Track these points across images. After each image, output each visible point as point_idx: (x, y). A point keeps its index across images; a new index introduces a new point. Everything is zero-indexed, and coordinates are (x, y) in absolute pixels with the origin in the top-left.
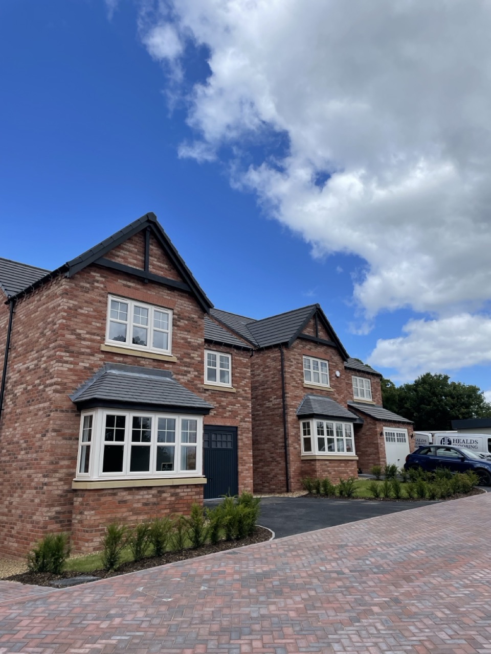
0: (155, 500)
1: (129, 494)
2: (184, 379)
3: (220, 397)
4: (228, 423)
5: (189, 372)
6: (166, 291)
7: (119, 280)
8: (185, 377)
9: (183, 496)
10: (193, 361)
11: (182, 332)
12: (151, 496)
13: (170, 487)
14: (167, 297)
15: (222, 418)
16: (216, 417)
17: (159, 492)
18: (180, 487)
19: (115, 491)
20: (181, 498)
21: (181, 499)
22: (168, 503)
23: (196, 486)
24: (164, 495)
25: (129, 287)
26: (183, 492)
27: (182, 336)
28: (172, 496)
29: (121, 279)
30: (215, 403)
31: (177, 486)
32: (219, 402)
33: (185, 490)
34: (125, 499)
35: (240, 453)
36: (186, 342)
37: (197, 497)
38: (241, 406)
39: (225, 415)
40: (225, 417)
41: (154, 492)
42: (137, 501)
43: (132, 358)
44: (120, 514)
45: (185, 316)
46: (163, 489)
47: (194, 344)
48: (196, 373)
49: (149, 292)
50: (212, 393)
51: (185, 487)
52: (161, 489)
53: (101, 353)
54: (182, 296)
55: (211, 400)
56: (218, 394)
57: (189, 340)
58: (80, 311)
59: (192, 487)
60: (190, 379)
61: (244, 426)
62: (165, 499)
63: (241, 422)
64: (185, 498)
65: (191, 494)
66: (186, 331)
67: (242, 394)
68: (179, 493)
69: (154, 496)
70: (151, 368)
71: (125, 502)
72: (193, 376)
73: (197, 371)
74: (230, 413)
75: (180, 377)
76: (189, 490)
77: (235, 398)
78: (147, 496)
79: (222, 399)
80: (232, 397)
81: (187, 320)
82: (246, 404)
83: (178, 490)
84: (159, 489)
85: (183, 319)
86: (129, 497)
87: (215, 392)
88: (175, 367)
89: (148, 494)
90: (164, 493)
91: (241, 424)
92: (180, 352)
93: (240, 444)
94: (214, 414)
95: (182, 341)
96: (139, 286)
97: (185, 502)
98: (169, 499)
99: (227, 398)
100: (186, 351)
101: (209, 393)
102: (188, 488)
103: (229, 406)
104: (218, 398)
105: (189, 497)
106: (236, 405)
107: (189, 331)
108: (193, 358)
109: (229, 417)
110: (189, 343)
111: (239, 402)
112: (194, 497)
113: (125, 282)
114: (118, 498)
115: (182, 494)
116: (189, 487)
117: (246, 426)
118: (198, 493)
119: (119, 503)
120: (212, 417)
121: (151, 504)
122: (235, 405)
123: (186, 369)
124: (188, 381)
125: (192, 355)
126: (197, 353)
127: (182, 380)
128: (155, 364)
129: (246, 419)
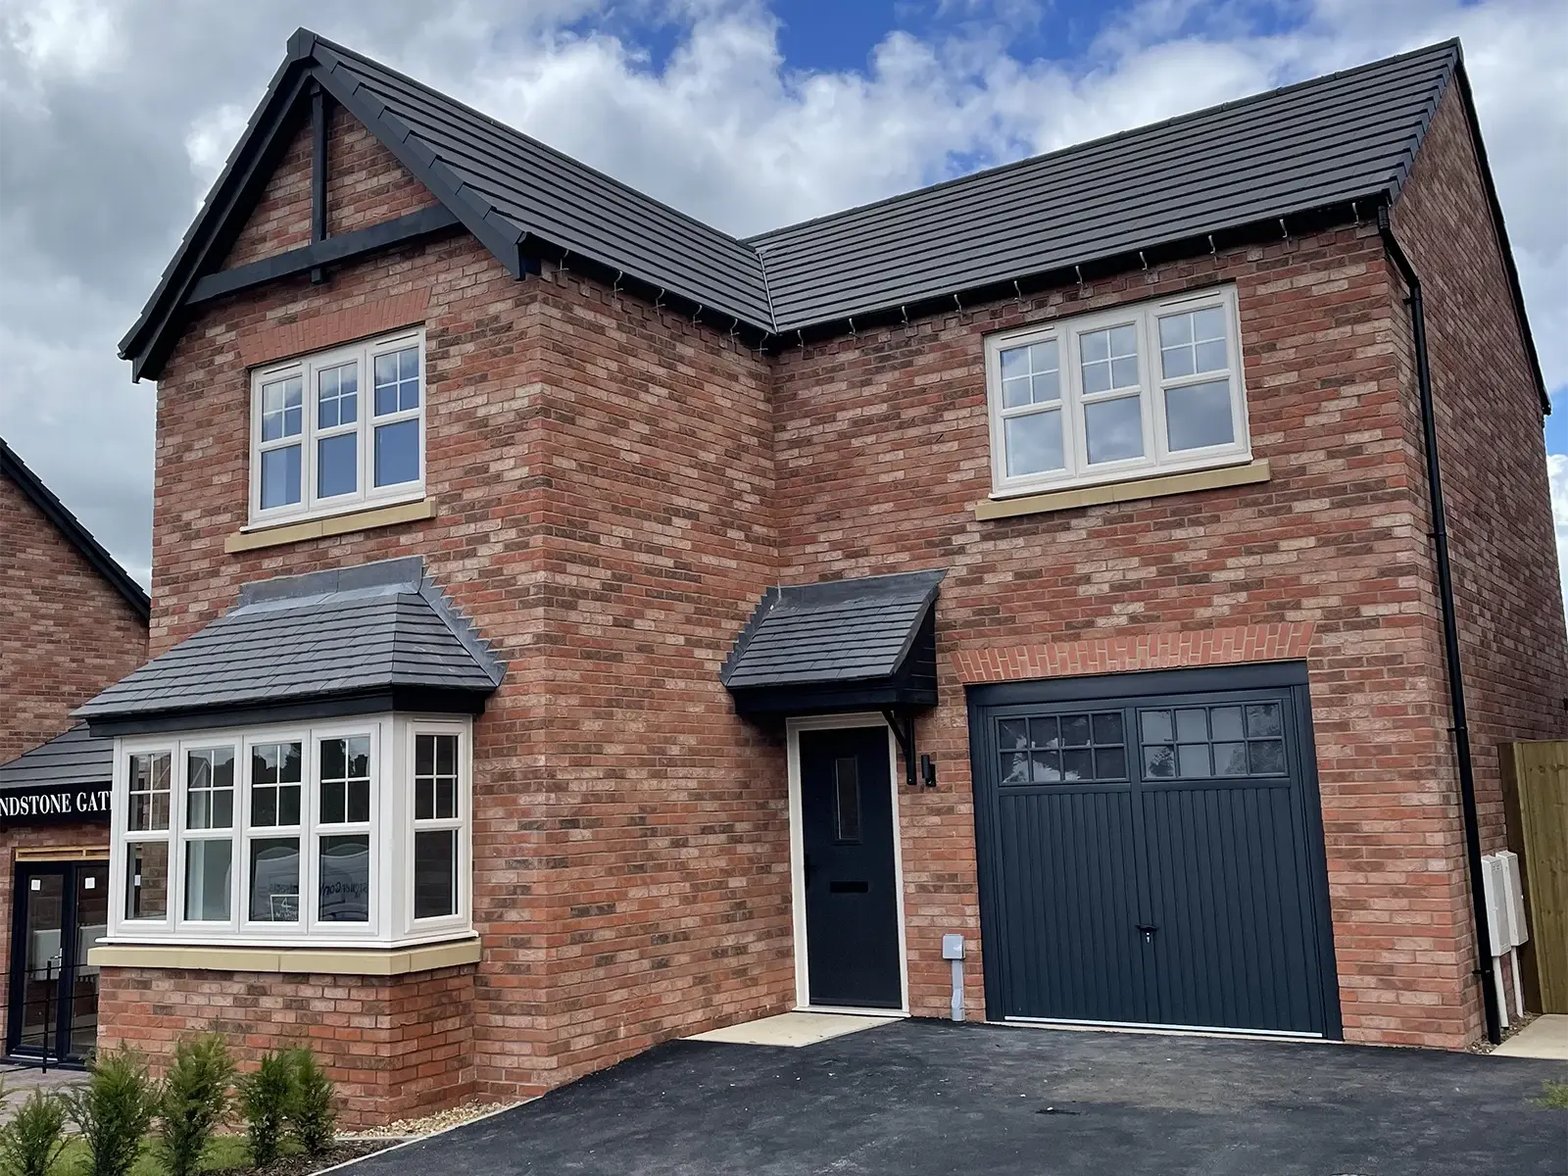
0: (239, 1014)
1: (177, 989)
2: (463, 571)
3: (1160, 527)
4: (1230, 649)
5: (484, 539)
6: (398, 268)
7: (270, 315)
8: (469, 563)
9: (321, 1013)
10: (499, 488)
11: (454, 394)
12: (229, 1001)
13: (280, 978)
14: (402, 289)
15: (1185, 628)
16: (1142, 632)
17: (251, 990)
18: (312, 981)
19: (146, 976)
20: (316, 1019)
21: (316, 1023)
22: (274, 1030)
23: (365, 980)
24: (266, 1002)
25: (292, 319)
26: (323, 998)
27: (456, 407)
28: (287, 1007)
29: (272, 309)
30: (1135, 561)
31: (304, 977)
32: (1160, 557)
33: (328, 993)
34: (167, 1002)
35: (1331, 802)
36: (471, 426)
37: (367, 1022)
38: (1324, 543)
39: (1203, 613)
40: (1207, 624)
41: (237, 987)
42: (194, 1013)
43: (306, 547)
44: (158, 1043)
45: (467, 327)
46: (262, 981)
47: (500, 420)
48: (512, 534)
49: (347, 304)
50: (1108, 521)
51: (329, 980)
52: (257, 983)
53: (233, 560)
54: (451, 254)
55: (1106, 554)
56: (1144, 516)
57: (481, 412)
58: (189, 457)
59: (352, 982)
60: (486, 562)
61: (1350, 652)
62: (266, 1017)
63: (1324, 629)
64: (326, 1021)
65: (344, 1006)
66: (470, 382)
67: (1322, 478)
68: (308, 1000)
69: (238, 1002)
70: (358, 563)
71: (166, 1009)
72: (499, 548)
73: (515, 524)
74: (1242, 596)
75: (452, 566)
76: (340, 993)
77: (1275, 512)
78: (219, 1001)
79: (1179, 534)
80: (1249, 512)
81: (473, 338)
82: (1367, 525)
83: (306, 991)
84: (252, 980)
85: (456, 342)
86: (176, 998)
87: (1128, 509)
88: (438, 532)
89: (223, 994)
90: (265, 994)
91: (1330, 640)
92: (448, 475)
93: (1328, 750)
94: (1133, 618)
95: (456, 429)
96: (317, 302)
97: (329, 1034)
98: (278, 1017)
99: (1216, 519)
100: (468, 461)
101: (1093, 521)
102: (335, 986)
103: (1231, 562)
104: (1147, 539)
105: (342, 1021)
106: (1284, 545)
107: (484, 378)
108: (498, 478)
109: (1238, 618)
110: (484, 422)
111: (1305, 525)
112: (356, 1021)
113: (280, 312)
114: (151, 996)
115: (318, 1006)
116: (341, 982)
117: (1377, 649)
118: (369, 1009)
119: (155, 1013)
120: (1121, 632)
121: (230, 1027)
122: (1274, 549)
123: (471, 528)
124: (482, 573)
125: (494, 468)
126: (512, 451)
127: (460, 577)
128: (371, 544)
129: (1368, 611)
